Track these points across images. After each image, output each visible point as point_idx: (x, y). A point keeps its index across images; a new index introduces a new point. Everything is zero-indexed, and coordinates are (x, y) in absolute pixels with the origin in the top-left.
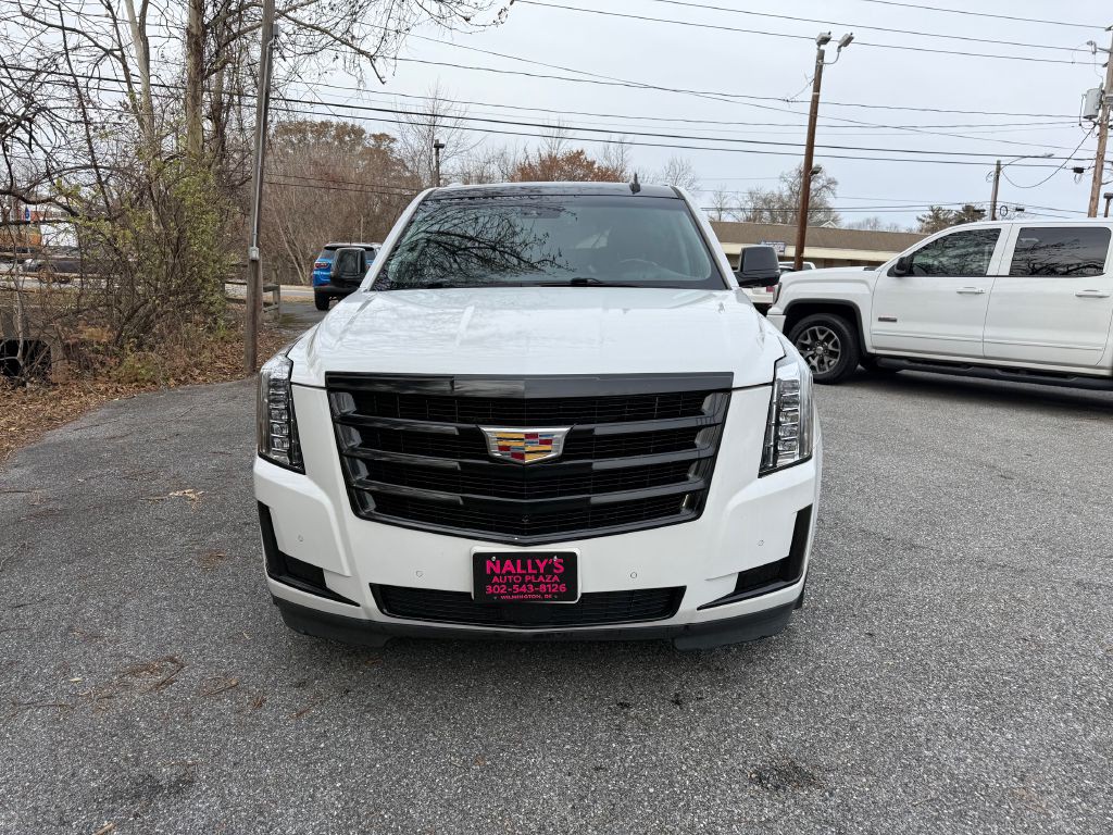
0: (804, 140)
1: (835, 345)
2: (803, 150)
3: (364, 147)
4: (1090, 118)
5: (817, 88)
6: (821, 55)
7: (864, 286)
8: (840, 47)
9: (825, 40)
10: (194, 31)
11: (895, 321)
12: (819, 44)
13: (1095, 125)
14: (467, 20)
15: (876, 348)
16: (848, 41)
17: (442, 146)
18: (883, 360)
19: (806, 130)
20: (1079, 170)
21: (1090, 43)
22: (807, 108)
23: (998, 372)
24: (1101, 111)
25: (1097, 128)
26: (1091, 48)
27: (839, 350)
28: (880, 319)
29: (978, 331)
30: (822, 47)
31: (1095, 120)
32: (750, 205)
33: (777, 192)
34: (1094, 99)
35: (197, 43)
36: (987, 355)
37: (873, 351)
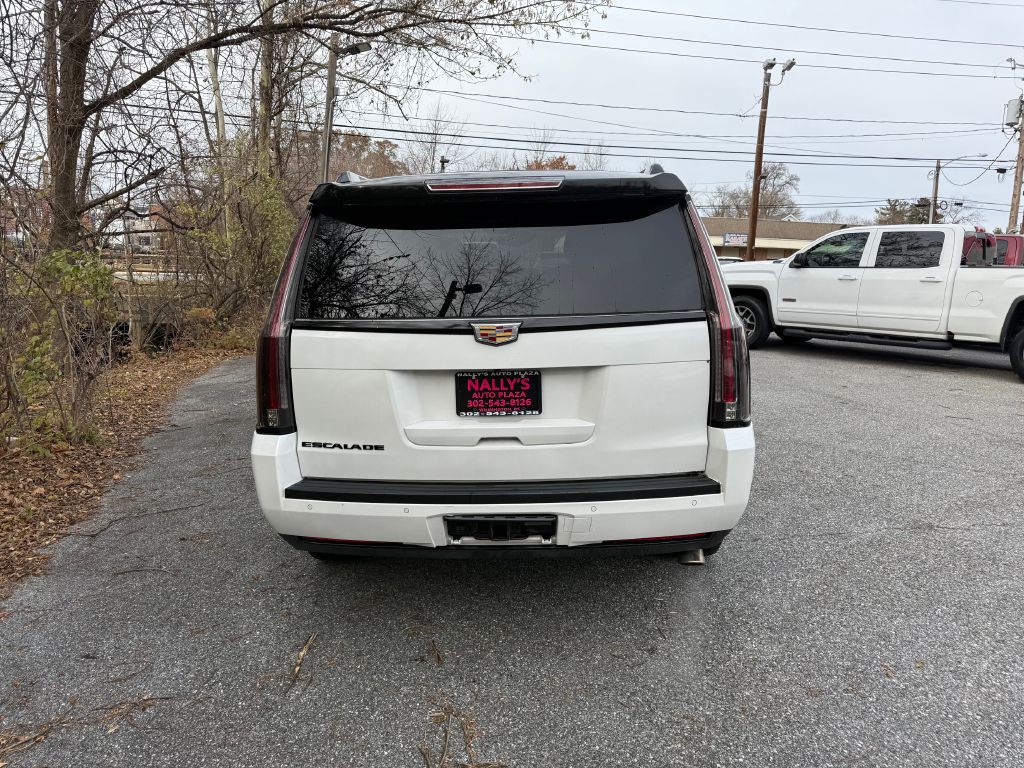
0: (754, 149)
1: (751, 319)
2: (753, 157)
3: (370, 153)
4: (1011, 125)
5: (765, 105)
6: (768, 78)
7: (772, 275)
8: (783, 71)
9: (771, 66)
10: (265, 84)
11: (794, 300)
12: (766, 69)
13: (1016, 131)
14: (473, 74)
15: (782, 321)
16: (792, 64)
17: (448, 162)
18: (787, 330)
19: (756, 140)
20: (1002, 171)
21: (1010, 60)
22: (757, 121)
23: (868, 338)
24: (1021, 119)
25: (1018, 133)
26: (1011, 65)
27: (754, 324)
28: (784, 300)
29: (852, 308)
30: (769, 71)
31: (1016, 126)
32: (718, 202)
33: (744, 189)
34: (1015, 108)
35: (267, 93)
36: (860, 325)
37: (780, 324)
